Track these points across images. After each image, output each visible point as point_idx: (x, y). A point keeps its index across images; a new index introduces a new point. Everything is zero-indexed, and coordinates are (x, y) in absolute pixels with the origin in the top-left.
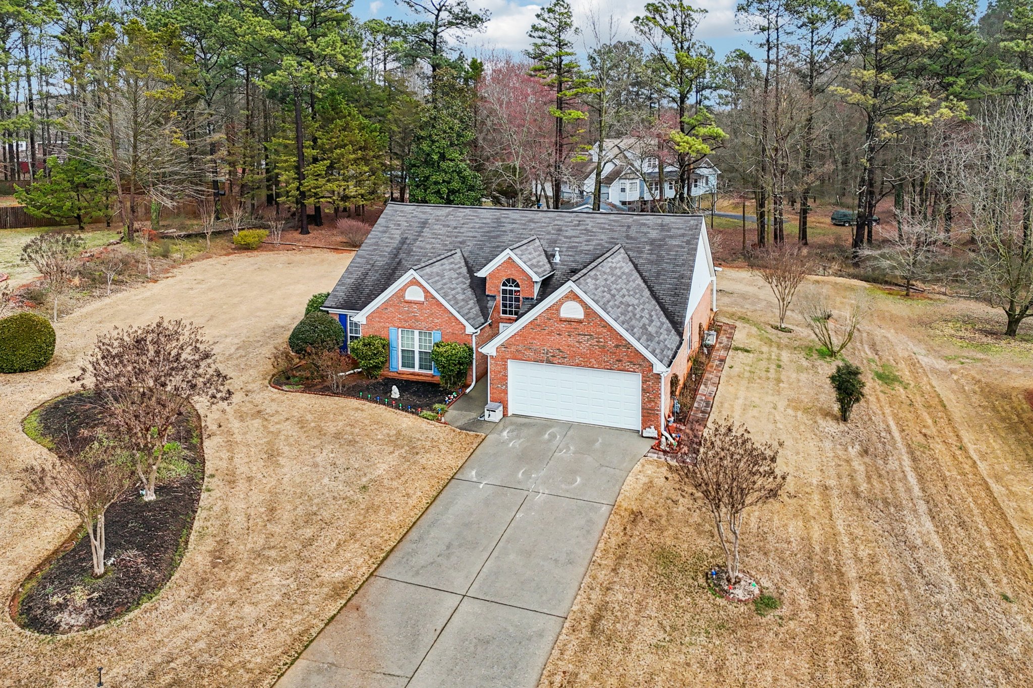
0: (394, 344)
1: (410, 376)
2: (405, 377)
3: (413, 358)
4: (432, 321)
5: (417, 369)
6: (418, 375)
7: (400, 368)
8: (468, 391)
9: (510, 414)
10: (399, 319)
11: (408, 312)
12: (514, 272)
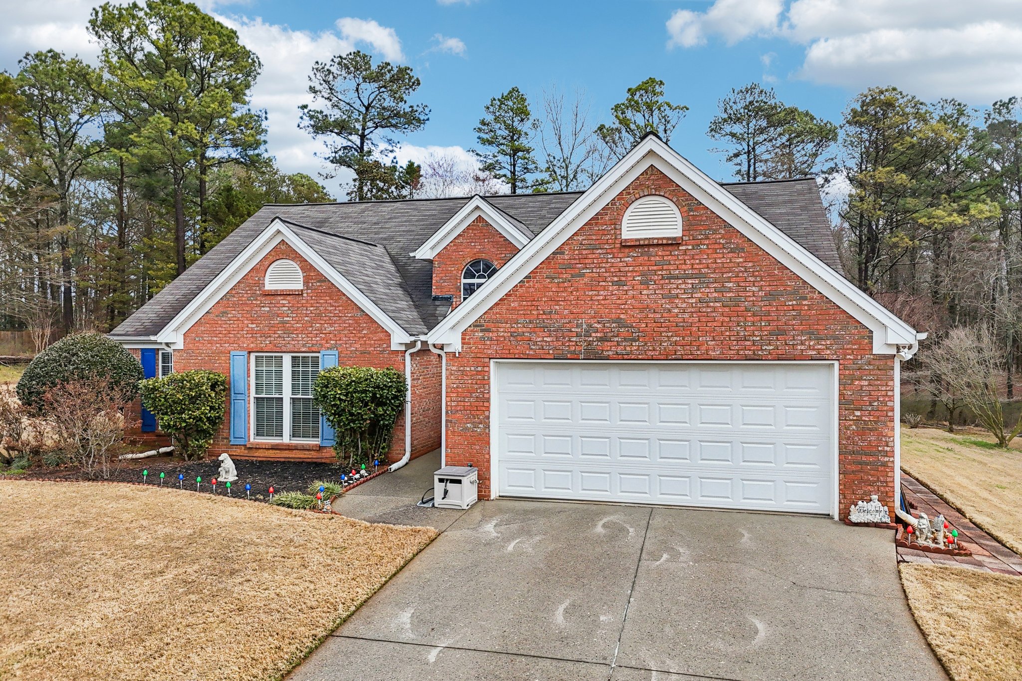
0: (240, 386)
1: (271, 453)
2: (261, 455)
3: (280, 414)
4: (320, 331)
5: (286, 439)
6: (289, 448)
7: (253, 439)
8: (394, 466)
9: (494, 493)
10: (252, 332)
11: (270, 316)
12: (488, 247)
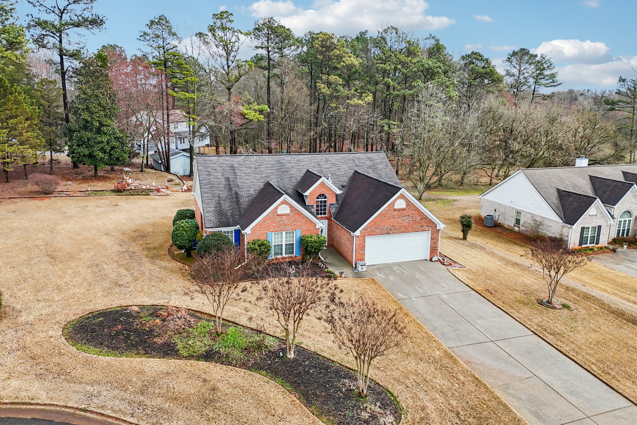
0: (269, 242)
3: (282, 249)
4: (295, 224)
5: (283, 255)
6: (284, 258)
7: (274, 257)
10: (274, 226)
11: (280, 221)
12: (324, 190)
